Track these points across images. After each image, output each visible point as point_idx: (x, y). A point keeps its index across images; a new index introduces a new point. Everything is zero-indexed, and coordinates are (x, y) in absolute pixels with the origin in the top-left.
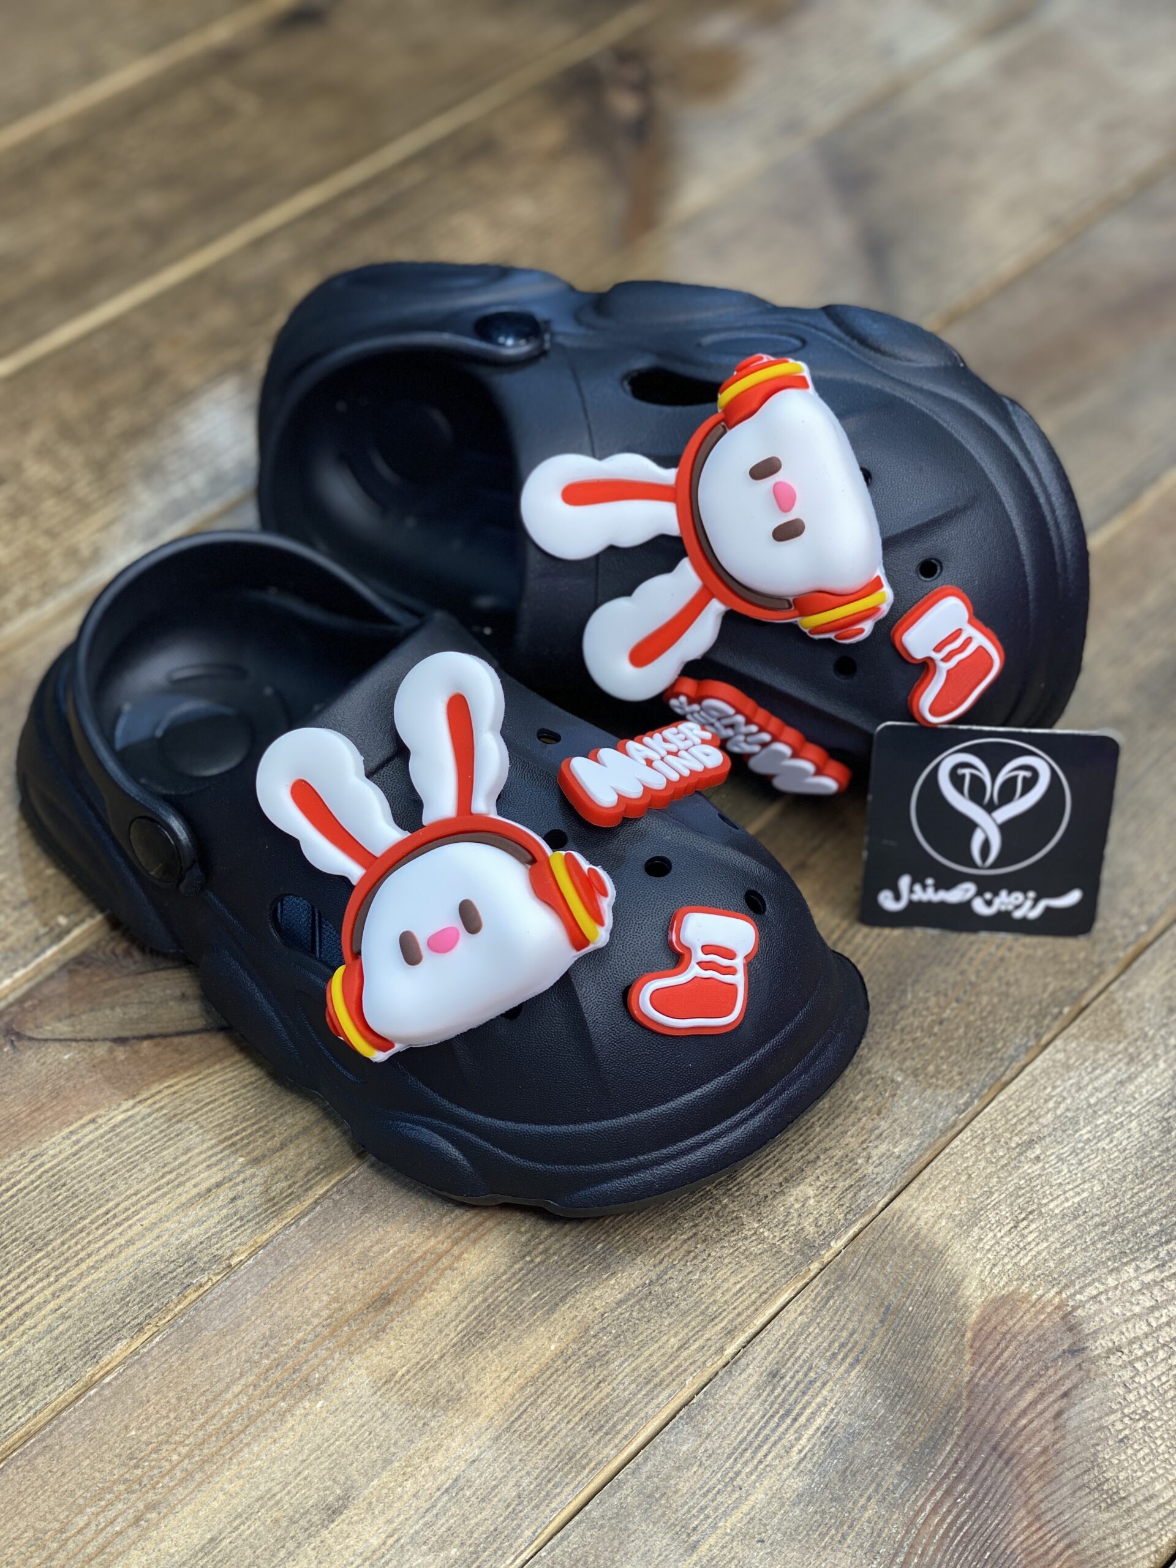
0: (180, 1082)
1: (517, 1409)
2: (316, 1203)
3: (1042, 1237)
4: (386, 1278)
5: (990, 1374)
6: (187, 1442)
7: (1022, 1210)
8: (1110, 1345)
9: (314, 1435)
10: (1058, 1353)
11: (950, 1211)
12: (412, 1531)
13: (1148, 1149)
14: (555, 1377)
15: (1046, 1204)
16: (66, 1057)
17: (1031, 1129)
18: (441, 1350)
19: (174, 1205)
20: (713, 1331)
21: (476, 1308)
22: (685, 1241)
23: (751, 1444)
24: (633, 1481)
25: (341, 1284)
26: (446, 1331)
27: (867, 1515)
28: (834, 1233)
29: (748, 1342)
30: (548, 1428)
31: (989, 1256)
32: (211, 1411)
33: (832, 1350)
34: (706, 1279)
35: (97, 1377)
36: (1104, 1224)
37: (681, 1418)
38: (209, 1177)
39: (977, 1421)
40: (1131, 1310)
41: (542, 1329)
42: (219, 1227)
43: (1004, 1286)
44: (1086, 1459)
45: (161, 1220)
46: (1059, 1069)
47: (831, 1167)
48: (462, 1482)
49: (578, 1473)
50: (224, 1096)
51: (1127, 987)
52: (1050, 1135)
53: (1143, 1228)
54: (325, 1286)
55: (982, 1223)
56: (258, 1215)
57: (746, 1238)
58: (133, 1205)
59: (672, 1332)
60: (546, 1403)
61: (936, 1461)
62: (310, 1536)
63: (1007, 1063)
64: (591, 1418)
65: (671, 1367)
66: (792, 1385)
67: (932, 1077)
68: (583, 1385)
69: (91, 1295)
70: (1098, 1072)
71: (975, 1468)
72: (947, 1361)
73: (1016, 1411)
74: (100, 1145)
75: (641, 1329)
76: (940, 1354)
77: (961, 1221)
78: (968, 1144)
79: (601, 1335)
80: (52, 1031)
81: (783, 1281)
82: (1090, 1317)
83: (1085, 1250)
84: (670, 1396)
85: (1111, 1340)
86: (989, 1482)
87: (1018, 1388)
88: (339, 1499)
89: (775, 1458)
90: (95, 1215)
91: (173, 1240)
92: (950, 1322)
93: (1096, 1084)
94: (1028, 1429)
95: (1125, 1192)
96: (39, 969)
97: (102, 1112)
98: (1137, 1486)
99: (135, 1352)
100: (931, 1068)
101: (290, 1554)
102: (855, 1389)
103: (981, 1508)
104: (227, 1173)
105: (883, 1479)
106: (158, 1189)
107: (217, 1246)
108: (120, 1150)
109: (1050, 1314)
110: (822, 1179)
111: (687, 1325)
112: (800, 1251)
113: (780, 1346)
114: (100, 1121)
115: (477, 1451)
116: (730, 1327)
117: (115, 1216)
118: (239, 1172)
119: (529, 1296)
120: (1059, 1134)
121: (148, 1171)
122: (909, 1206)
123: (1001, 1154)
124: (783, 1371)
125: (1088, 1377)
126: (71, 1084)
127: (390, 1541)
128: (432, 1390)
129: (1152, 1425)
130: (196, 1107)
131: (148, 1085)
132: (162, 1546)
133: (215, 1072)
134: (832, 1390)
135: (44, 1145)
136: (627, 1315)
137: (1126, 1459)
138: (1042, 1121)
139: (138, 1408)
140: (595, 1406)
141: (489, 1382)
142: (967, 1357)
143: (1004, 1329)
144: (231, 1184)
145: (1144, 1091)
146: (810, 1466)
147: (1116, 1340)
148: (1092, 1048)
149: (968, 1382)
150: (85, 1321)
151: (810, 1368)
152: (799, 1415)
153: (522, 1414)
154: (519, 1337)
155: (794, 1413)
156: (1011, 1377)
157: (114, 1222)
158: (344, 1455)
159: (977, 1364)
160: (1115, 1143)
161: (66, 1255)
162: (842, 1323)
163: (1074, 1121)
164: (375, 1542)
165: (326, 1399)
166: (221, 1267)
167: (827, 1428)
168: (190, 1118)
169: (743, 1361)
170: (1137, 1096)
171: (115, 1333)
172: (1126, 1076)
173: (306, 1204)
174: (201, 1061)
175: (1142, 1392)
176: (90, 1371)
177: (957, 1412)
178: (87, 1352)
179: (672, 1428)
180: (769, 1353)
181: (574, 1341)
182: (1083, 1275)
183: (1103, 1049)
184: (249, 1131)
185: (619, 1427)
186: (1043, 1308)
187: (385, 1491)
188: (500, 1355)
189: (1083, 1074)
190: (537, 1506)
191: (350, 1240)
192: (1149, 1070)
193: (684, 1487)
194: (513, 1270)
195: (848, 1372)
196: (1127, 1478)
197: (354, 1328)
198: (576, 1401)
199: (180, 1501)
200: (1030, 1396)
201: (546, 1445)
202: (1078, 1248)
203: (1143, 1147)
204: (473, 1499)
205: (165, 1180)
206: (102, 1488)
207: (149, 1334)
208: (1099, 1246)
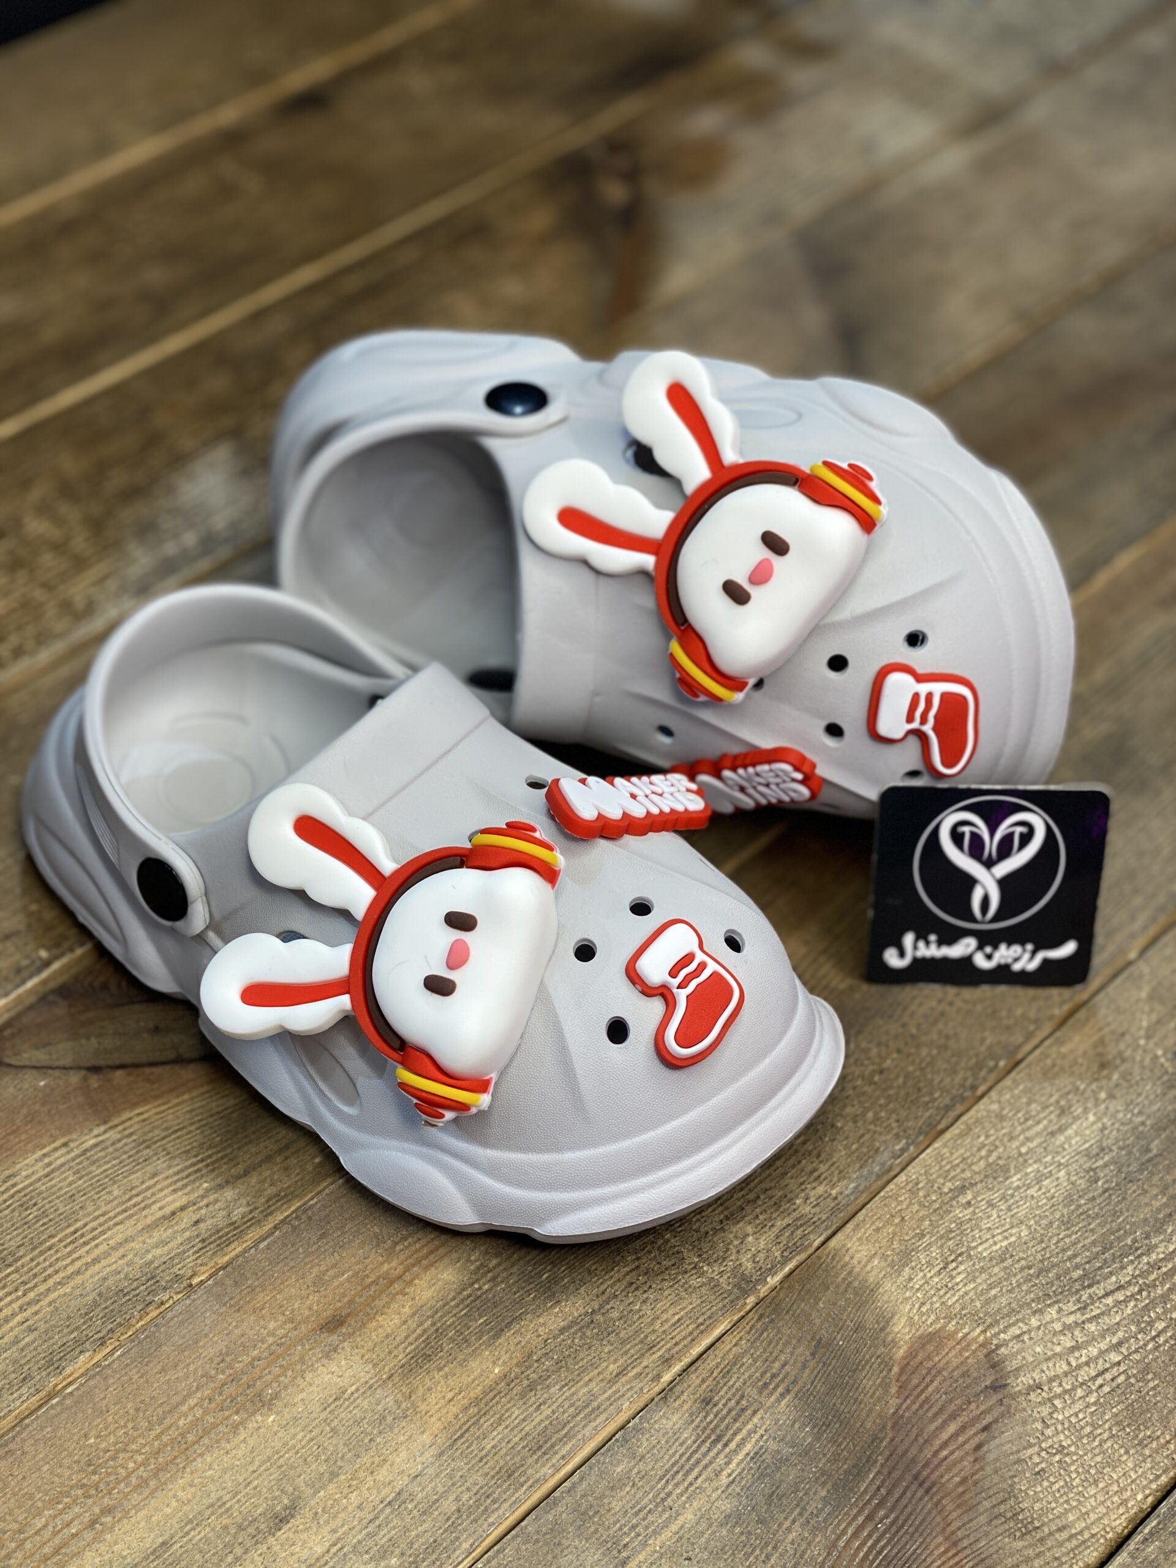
0: (149, 1110)
1: (460, 1428)
2: (276, 1228)
3: (970, 1278)
4: (339, 1301)
5: (915, 1407)
6: (143, 1451)
7: (952, 1252)
8: (1031, 1382)
9: (265, 1448)
10: (980, 1389)
11: (882, 1251)
12: (355, 1541)
13: (1075, 1197)
14: (497, 1398)
15: (975, 1247)
16: (42, 1083)
17: (963, 1176)
18: (390, 1370)
19: (140, 1226)
20: (650, 1360)
21: (425, 1331)
22: (627, 1274)
23: (682, 1467)
24: (568, 1499)
25: (296, 1306)
26: (396, 1352)
27: (790, 1537)
28: (770, 1269)
29: (684, 1371)
30: (489, 1447)
31: (919, 1295)
32: (167, 1422)
33: (764, 1380)
34: (647, 1310)
35: (60, 1386)
36: (1029, 1268)
37: (617, 1441)
38: (174, 1200)
39: (899, 1451)
40: (1052, 1350)
41: (487, 1353)
42: (182, 1248)
43: (931, 1324)
44: (1004, 1490)
45: (126, 1241)
46: (993, 1120)
47: (770, 1207)
48: (405, 1496)
49: (516, 1490)
50: (192, 1124)
51: (1060, 1042)
52: (981, 1181)
53: (1067, 1272)
54: (281, 1307)
55: (913, 1264)
56: (220, 1238)
57: (686, 1272)
58: (100, 1225)
59: (612, 1359)
60: (489, 1423)
61: (859, 1488)
62: (257, 1543)
63: (943, 1112)
64: (531, 1438)
65: (610, 1392)
66: (724, 1412)
67: (870, 1123)
68: (524, 1407)
69: (57, 1309)
70: (1030, 1122)
71: (896, 1496)
72: (874, 1393)
73: (937, 1443)
74: (70, 1168)
75: (582, 1355)
76: (868, 1387)
77: (893, 1261)
78: (902, 1188)
79: (543, 1360)
80: (30, 1059)
81: (720, 1313)
82: (1014, 1355)
83: (1010, 1291)
84: (607, 1419)
85: (1032, 1377)
86: (909, 1509)
87: (940, 1421)
88: (286, 1508)
89: (706, 1480)
90: (63, 1234)
91: (137, 1260)
92: (879, 1357)
93: (1028, 1134)
94: (948, 1460)
95: (1051, 1237)
96: (19, 1000)
97: (74, 1136)
98: (1051, 1517)
99: (97, 1365)
100: (870, 1115)
101: (237, 1559)
102: (785, 1417)
103: (900, 1534)
104: (192, 1197)
105: (808, 1503)
106: (125, 1211)
107: (179, 1266)
108: (91, 1173)
109: (974, 1352)
110: (761, 1217)
111: (626, 1353)
112: (738, 1286)
113: (715, 1374)
114: (72, 1145)
115: (420, 1467)
116: (667, 1356)
117: (82, 1236)
118: (203, 1197)
119: (476, 1321)
120: (990, 1180)
121: (116, 1193)
122: (844, 1246)
123: (934, 1198)
124: (717, 1398)
125: (1008, 1412)
126: (45, 1109)
127: (334, 1550)
128: (379, 1408)
129: (1067, 1459)
130: (164, 1134)
131: (119, 1112)
132: (115, 1548)
133: (183, 1102)
134: (762, 1418)
135: (18, 1166)
136: (569, 1342)
137: (1042, 1491)
138: (975, 1168)
139: (98, 1416)
140: (535, 1427)
141: (434, 1403)
142: (893, 1390)
143: (930, 1364)
144: (195, 1207)
145: (1073, 1142)
146: (738, 1490)
147: (1037, 1378)
148: (1024, 1100)
149: (894, 1414)
150: (50, 1334)
151: (742, 1396)
152: (730, 1441)
153: (465, 1432)
154: (465, 1360)
155: (725, 1439)
156: (935, 1409)
157: (81, 1241)
158: (292, 1467)
159: (903, 1397)
160: (1043, 1190)
161: (34, 1271)
162: (774, 1355)
163: (1005, 1170)
164: (319, 1550)
165: (277, 1413)
166: (182, 1286)
167: (756, 1453)
168: (159, 1144)
169: (678, 1389)
170: (1066, 1146)
171: (79, 1346)
172: (1056, 1127)
173: (266, 1228)
174: (172, 1090)
175: (1060, 1427)
176: (53, 1381)
177: (881, 1442)
178: (50, 1363)
179: (608, 1450)
180: (703, 1381)
181: (517, 1365)
182: (1008, 1315)
183: (1036, 1101)
184: (214, 1158)
185: (557, 1448)
186: (968, 1345)
187: (332, 1502)
188: (446, 1376)
189: (1016, 1124)
190: (475, 1521)
191: (306, 1264)
192: (1079, 1122)
193: (617, 1506)
194: (461, 1297)
195: (778, 1401)
196: (1042, 1509)
197: (307, 1347)
198: (517, 1421)
199: (134, 1506)
200: (952, 1428)
201: (486, 1463)
202: (1004, 1290)
203: (1070, 1195)
204: (415, 1511)
205: (132, 1202)
206: (61, 1492)
207: (110, 1348)
208: (1024, 1288)
